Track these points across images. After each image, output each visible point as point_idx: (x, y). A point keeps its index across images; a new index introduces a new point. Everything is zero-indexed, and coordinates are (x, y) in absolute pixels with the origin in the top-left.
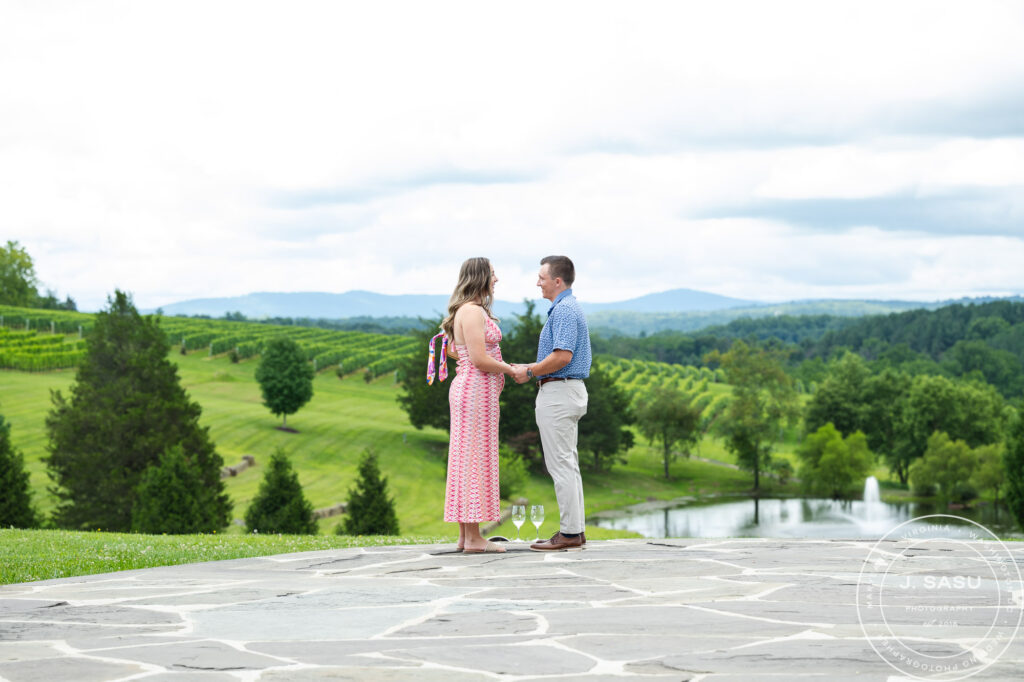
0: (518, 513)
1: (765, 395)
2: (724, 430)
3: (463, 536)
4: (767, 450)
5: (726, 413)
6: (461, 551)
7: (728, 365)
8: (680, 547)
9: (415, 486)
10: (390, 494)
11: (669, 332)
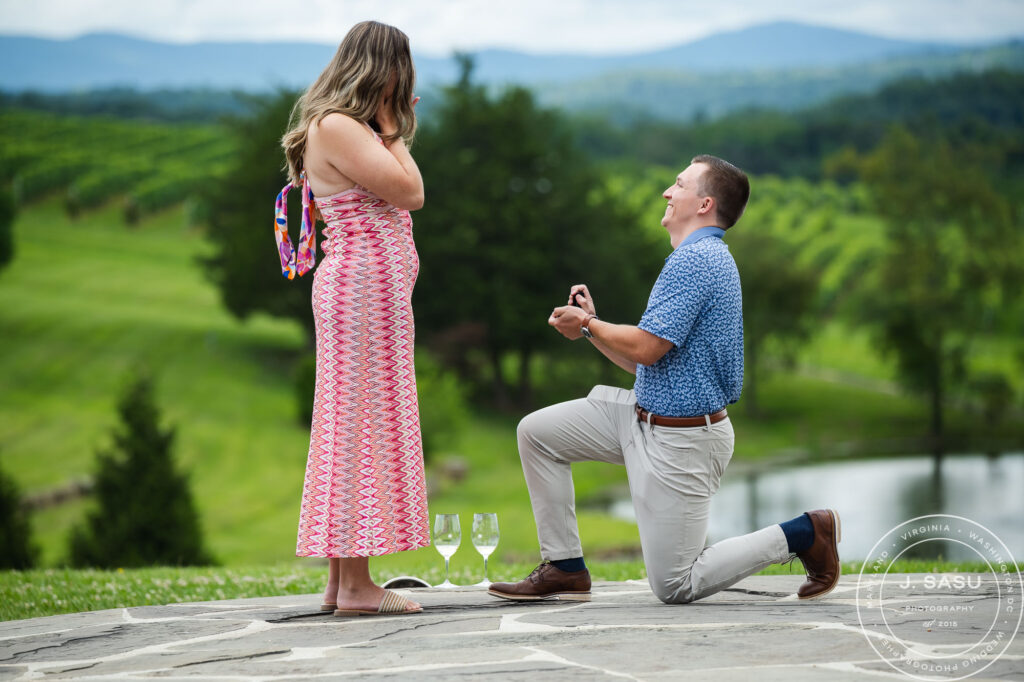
0: (448, 528)
1: (952, 240)
2: (867, 313)
3: (335, 581)
4: (958, 354)
5: (872, 281)
6: (329, 611)
7: (873, 179)
8: (777, 595)
9: (234, 439)
10: (184, 457)
11: (752, 112)
